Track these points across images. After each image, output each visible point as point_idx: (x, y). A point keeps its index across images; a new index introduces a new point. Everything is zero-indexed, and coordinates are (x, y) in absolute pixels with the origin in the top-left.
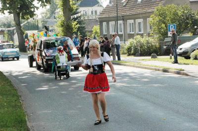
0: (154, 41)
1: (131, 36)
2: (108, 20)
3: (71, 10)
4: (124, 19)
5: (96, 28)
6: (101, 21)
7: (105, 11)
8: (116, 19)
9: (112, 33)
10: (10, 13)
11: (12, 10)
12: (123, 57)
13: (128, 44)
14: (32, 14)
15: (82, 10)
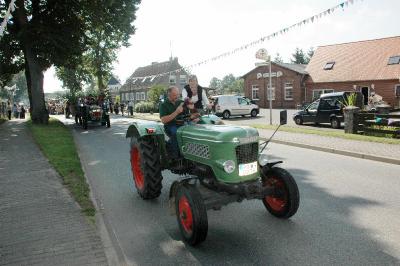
0: (151, 104)
1: (138, 101)
2: (125, 92)
3: (103, 86)
4: (134, 91)
5: (118, 97)
6: (121, 93)
7: (124, 87)
8: (130, 92)
9: (127, 99)
11: (69, 86)
12: (134, 114)
13: (136, 106)
14: (80, 89)
15: (110, 87)
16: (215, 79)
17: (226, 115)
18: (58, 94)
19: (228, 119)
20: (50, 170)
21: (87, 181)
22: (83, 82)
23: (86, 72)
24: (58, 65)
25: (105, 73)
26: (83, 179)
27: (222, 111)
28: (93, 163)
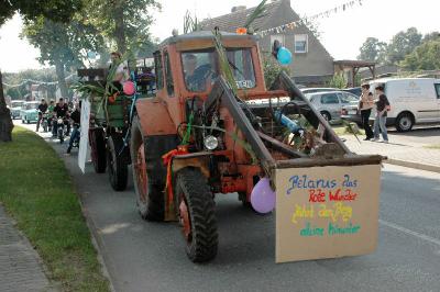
10: (51, 63)
16: (371, 42)
17: (405, 124)
18: (28, 75)
19: (409, 132)
20: (19, 245)
21: (105, 273)
22: (83, 52)
23: (91, 29)
24: (30, 11)
25: (132, 32)
26: (95, 268)
27: (393, 113)
28: (109, 230)
